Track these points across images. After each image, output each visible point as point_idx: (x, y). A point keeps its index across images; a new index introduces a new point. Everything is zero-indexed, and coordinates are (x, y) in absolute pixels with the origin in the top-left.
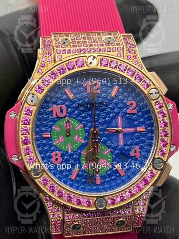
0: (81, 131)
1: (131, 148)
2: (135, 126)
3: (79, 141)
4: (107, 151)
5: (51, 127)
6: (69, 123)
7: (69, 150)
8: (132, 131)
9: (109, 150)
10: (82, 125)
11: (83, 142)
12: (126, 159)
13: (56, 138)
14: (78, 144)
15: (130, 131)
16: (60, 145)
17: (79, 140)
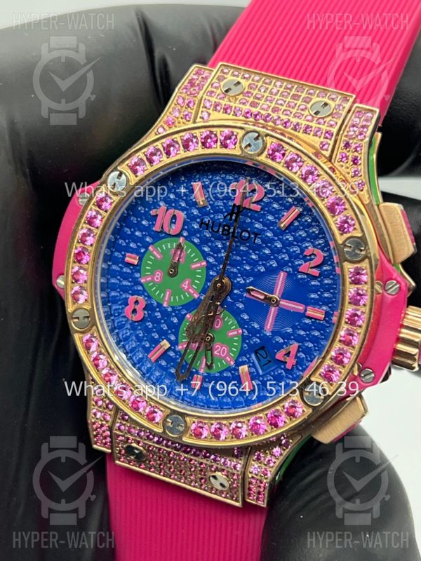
0: (199, 274)
1: (285, 343)
2: (307, 302)
3: (189, 293)
4: (235, 333)
5: (146, 246)
6: (181, 251)
7: (166, 302)
8: (298, 309)
9: (240, 331)
10: (204, 263)
11: (196, 296)
12: (270, 362)
13: (148, 271)
14: (185, 296)
15: (295, 308)
16: (153, 286)
17: (190, 290)
